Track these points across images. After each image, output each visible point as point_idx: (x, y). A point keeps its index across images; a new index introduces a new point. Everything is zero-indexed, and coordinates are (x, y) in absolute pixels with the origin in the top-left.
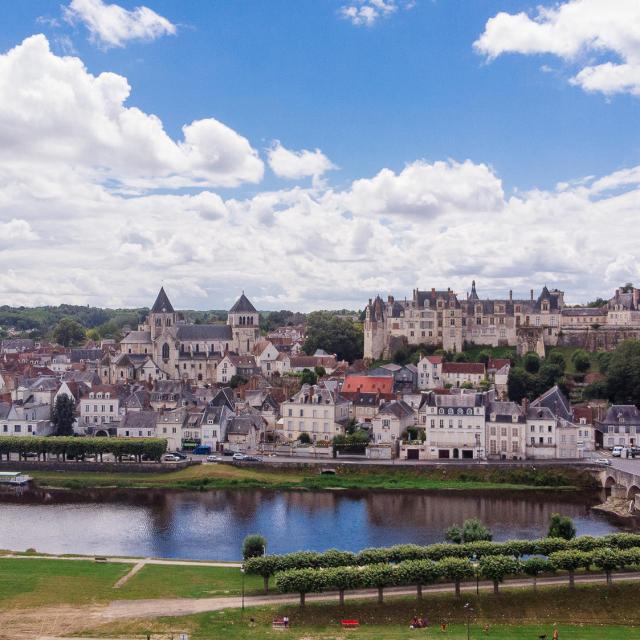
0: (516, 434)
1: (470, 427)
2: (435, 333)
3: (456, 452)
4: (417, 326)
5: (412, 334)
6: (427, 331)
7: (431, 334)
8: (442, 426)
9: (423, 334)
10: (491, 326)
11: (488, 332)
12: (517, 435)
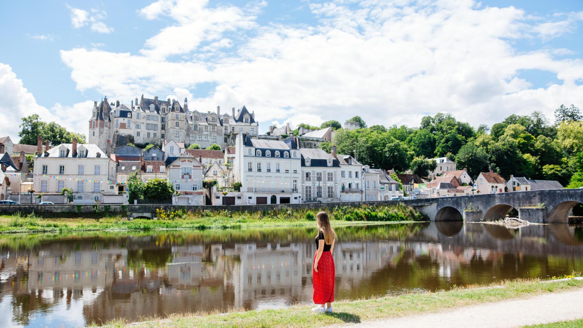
0: (330, 179)
1: (287, 171)
2: (159, 135)
3: (274, 199)
4: (143, 127)
5: (138, 134)
6: (152, 132)
7: (155, 134)
8: (259, 170)
9: (149, 134)
10: (205, 133)
11: (204, 138)
12: (332, 180)
